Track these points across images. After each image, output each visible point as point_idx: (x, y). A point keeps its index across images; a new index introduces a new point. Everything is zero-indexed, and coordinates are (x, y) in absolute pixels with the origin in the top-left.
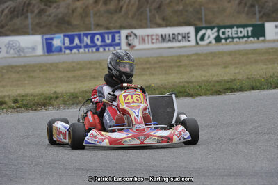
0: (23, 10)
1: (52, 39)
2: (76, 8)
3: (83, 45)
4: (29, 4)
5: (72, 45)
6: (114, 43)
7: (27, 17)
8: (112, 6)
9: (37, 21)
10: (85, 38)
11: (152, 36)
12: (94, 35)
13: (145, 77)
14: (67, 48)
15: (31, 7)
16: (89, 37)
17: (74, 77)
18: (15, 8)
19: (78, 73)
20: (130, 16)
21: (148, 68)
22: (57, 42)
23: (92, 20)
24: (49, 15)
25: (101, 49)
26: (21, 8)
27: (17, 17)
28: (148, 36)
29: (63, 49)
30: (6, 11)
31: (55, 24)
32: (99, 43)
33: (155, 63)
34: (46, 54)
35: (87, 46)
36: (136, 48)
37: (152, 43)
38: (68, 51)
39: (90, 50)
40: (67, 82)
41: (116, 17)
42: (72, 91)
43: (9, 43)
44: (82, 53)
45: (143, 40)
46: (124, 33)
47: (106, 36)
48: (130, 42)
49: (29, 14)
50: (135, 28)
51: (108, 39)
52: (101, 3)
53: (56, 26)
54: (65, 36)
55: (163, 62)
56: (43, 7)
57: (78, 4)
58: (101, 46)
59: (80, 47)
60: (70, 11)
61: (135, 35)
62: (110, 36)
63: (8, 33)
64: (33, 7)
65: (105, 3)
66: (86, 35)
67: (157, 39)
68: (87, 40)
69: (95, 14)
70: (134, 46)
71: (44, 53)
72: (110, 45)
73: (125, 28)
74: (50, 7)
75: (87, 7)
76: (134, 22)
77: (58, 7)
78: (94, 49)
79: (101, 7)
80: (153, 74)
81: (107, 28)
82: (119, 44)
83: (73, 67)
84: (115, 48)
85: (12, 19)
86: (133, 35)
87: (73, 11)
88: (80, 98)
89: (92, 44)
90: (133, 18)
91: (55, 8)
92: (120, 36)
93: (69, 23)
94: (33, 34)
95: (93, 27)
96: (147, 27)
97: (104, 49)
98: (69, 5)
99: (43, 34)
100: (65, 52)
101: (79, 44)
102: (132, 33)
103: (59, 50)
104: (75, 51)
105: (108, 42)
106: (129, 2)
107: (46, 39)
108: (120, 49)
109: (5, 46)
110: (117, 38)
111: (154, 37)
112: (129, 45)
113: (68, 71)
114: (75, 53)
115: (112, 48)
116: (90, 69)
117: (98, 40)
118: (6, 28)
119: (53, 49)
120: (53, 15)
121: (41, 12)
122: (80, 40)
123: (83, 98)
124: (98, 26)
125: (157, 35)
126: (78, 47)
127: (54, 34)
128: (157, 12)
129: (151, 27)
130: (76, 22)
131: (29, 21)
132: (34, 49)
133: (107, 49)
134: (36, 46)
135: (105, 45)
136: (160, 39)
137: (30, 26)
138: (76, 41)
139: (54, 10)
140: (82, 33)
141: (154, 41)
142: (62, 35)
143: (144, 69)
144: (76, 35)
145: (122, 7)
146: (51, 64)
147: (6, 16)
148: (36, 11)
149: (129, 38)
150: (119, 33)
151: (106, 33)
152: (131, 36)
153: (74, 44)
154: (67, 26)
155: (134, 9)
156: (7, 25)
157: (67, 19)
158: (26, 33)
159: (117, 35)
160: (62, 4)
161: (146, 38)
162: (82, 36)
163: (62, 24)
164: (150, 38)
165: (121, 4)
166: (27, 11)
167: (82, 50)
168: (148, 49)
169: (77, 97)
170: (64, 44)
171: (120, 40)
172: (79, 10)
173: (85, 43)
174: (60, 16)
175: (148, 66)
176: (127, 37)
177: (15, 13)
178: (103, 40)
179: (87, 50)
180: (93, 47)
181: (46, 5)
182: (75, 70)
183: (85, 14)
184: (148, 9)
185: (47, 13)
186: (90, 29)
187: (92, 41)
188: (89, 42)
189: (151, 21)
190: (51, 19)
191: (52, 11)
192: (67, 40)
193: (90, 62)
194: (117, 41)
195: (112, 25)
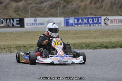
0: (56, 5)
1: (69, 19)
2: (81, 6)
3: (83, 23)
4: (59, 3)
5: (78, 23)
6: (98, 23)
7: (57, 9)
8: (98, 5)
9: (62, 11)
10: (84, 20)
11: (116, 20)
12: (89, 18)
13: (110, 38)
14: (75, 24)
15: (60, 4)
16: (86, 19)
17: (77, 37)
18: (52, 4)
19: (79, 35)
20: (106, 10)
21: (112, 34)
22: (71, 21)
23: (88, 11)
24: (68, 9)
25: (92, 25)
26: (55, 5)
27: (53, 8)
28: (114, 20)
29: (74, 25)
30: (48, 6)
31: (71, 12)
32: (91, 22)
33: (116, 32)
34: (66, 26)
35: (85, 24)
36: (108, 25)
37: (116, 23)
38: (76, 26)
39: (87, 25)
40: (73, 39)
41: (100, 10)
42: (74, 43)
43: (48, 21)
44: (83, 27)
45: (112, 22)
46: (103, 18)
47: (94, 19)
48: (106, 22)
49: (58, 7)
50: (109, 16)
51: (95, 21)
52: (93, 3)
53: (71, 14)
54: (75, 18)
55: (120, 32)
56: (65, 4)
57: (82, 4)
58: (92, 24)
59: (82, 24)
60: (78, 7)
61: (108, 19)
62: (96, 19)
63: (48, 16)
64: (61, 4)
65: (95, 4)
66: (85, 18)
67: (119, 21)
68: (85, 21)
69: (90, 8)
70: (108, 24)
71: (65, 26)
72: (96, 23)
73: (104, 16)
74: (69, 4)
75: (86, 5)
76: (108, 13)
77: (72, 5)
78: (89, 25)
79: (93, 5)
80: (114, 37)
81: (95, 15)
82: (100, 23)
83: (77, 32)
84: (98, 25)
85: (50, 9)
86: (107, 19)
87: (79, 7)
88: (77, 46)
89: (88, 23)
90: (108, 11)
91: (71, 5)
92: (101, 20)
93: (77, 13)
94: (60, 17)
95: (88, 14)
96: (114, 16)
97: (93, 25)
98: (78, 4)
99: (64, 17)
100: (74, 26)
101: (81, 22)
102: (107, 18)
103: (72, 25)
104: (79, 25)
105: (95, 22)
106: (106, 4)
107: (66, 19)
108: (101, 25)
109: (47, 22)
110: (100, 20)
111: (117, 20)
112: (105, 23)
113: (75, 34)
114: (79, 27)
115: (97, 25)
116: (85, 34)
117: (90, 21)
118: (48, 13)
119: (69, 24)
120: (70, 8)
121: (64, 7)
122: (82, 21)
123: (79, 46)
124: (91, 14)
125: (119, 20)
126: (81, 24)
127: (70, 17)
128: (120, 9)
129: (116, 16)
130: (80, 12)
131: (58, 11)
132: (60, 24)
133: (94, 25)
134: (61, 22)
135: (94, 23)
136: (120, 21)
137: (59, 13)
138: (80, 21)
139: (71, 6)
140: (83, 17)
141: (117, 22)
142: (73, 18)
143: (110, 35)
144: (80, 18)
145: (103, 6)
146: (67, 31)
147: (48, 8)
148: (62, 6)
149: (105, 20)
150: (101, 18)
151: (94, 18)
152: (106, 19)
153: (79, 22)
154: (76, 14)
155: (109, 7)
156: (48, 12)
157: (77, 10)
158: (57, 17)
159: (100, 19)
160: (75, 3)
161: (114, 21)
162: (83, 19)
163: (74, 13)
164: (115, 21)
165: (103, 4)
166: (58, 6)
167: (83, 25)
168: (114, 26)
169: (76, 45)
170: (74, 22)
171: (101, 21)
172: (82, 6)
173: (84, 22)
174: (73, 9)
175: (112, 33)
176: (104, 20)
177: (52, 7)
178: (93, 21)
179: (85, 25)
180: (88, 24)
181: (67, 3)
182: (78, 34)
183: (85, 8)
184: (115, 7)
185: (67, 7)
186: (87, 16)
187: (88, 21)
188: (86, 22)
189: (116, 13)
190: (69, 10)
191: (70, 6)
192: (76, 20)
193: (85, 31)
194: (100, 22)
195: (98, 14)
